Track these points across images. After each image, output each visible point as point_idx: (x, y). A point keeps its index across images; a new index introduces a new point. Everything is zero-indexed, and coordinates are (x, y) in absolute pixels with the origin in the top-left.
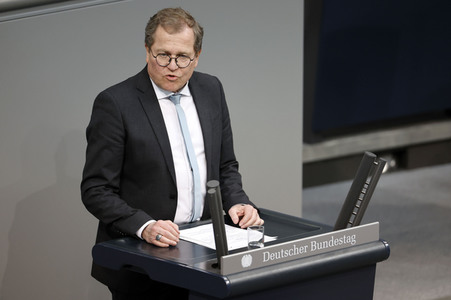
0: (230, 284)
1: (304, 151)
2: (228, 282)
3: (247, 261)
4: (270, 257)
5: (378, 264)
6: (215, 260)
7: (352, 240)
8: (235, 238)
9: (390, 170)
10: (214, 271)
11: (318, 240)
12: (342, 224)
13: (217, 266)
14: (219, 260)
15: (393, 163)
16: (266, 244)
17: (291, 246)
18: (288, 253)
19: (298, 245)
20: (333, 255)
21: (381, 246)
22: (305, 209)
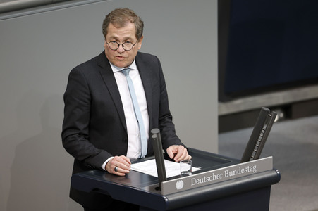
0: (168, 202)
1: (219, 107)
2: (166, 200)
3: (180, 185)
4: (196, 182)
5: (272, 186)
6: (157, 185)
7: (254, 169)
8: (172, 169)
9: (280, 120)
10: (157, 192)
11: (230, 170)
12: (247, 158)
13: (159, 189)
14: (160, 184)
15: (282, 115)
16: (193, 173)
17: (211, 174)
18: (208, 179)
19: (216, 173)
20: (240, 180)
21: (274, 173)
22: (220, 148)
